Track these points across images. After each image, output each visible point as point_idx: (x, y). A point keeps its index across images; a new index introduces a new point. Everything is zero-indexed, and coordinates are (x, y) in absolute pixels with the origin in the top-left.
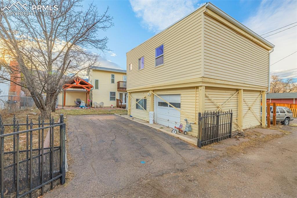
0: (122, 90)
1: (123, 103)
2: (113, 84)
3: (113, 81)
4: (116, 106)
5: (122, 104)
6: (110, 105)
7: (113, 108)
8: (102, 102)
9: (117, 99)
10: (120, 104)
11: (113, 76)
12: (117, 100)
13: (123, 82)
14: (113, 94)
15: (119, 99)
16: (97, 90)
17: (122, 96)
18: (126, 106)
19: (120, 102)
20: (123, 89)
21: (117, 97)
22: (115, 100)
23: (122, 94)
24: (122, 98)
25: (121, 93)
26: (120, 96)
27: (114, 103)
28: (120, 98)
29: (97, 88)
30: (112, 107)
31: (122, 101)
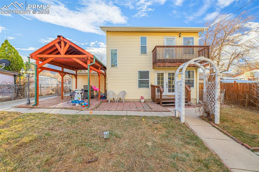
0: (162, 64)
1: (166, 93)
2: (144, 56)
3: (143, 50)
4: (150, 98)
5: (163, 94)
6: (139, 98)
7: (145, 102)
8: (124, 92)
9: (153, 84)
10: (157, 94)
11: (144, 41)
12: (152, 86)
13: (164, 47)
14: (144, 75)
15: (156, 84)
16: (114, 69)
17: (163, 79)
18: (174, 99)
19: (158, 91)
20: (164, 62)
21: (153, 80)
22: (148, 87)
23: (162, 74)
24: (163, 83)
25: (161, 72)
26: (158, 79)
27: (146, 93)
28: (158, 83)
29: (114, 65)
30: (143, 101)
31: (162, 90)
